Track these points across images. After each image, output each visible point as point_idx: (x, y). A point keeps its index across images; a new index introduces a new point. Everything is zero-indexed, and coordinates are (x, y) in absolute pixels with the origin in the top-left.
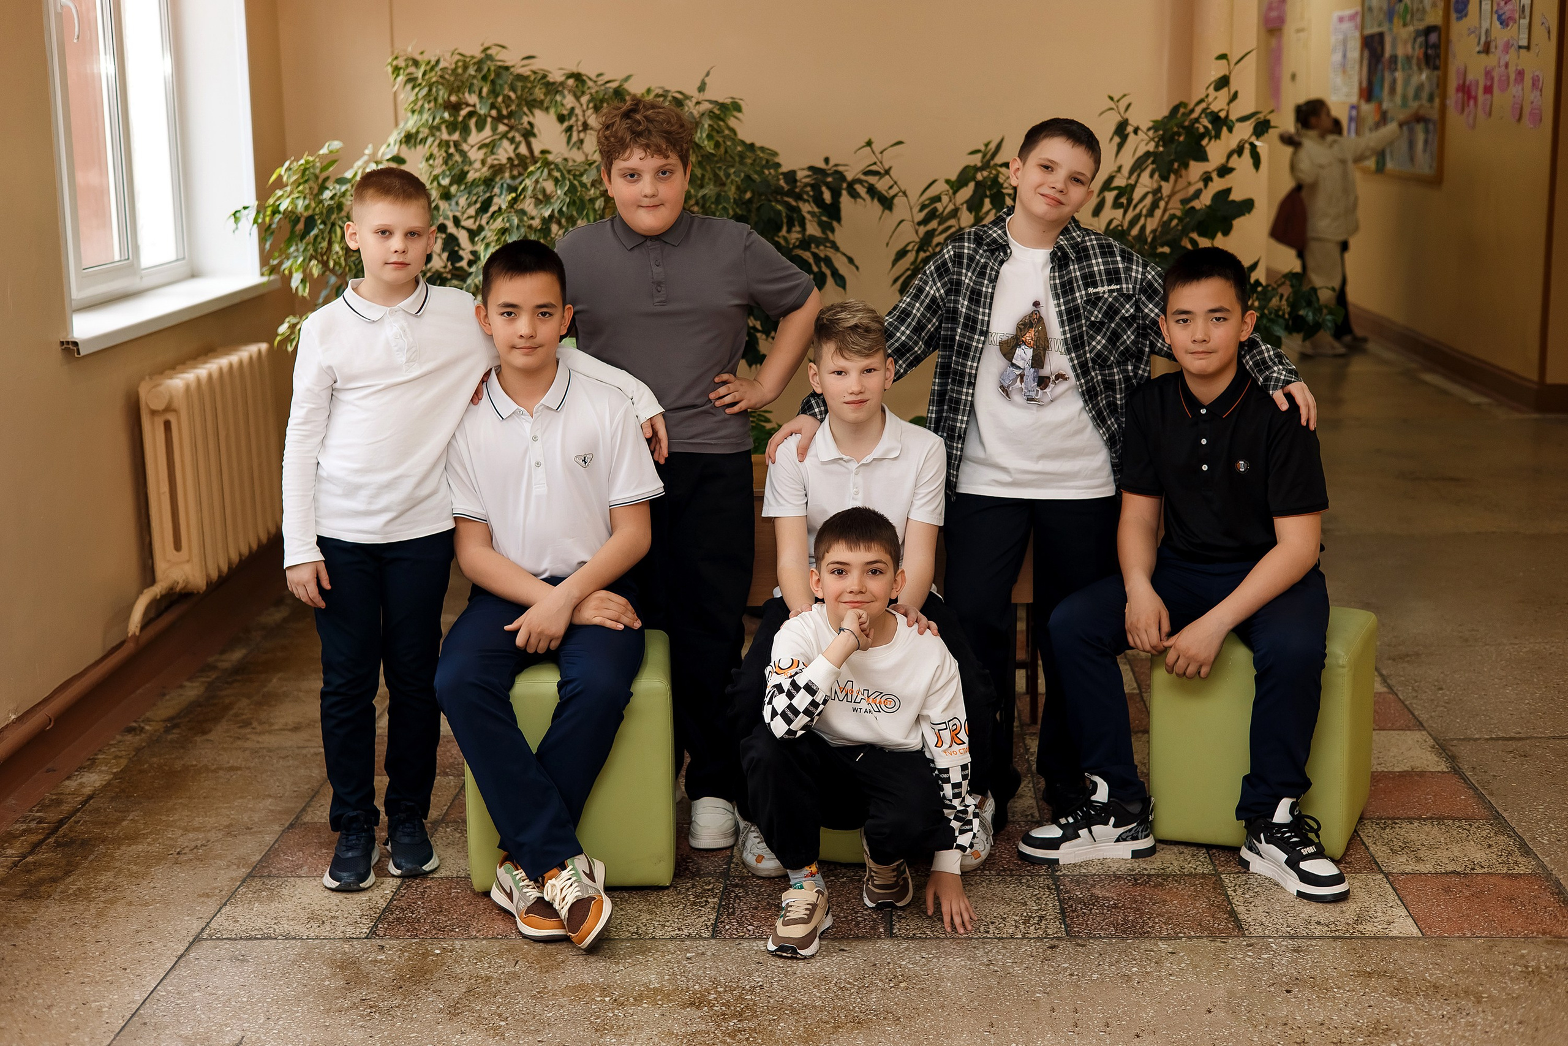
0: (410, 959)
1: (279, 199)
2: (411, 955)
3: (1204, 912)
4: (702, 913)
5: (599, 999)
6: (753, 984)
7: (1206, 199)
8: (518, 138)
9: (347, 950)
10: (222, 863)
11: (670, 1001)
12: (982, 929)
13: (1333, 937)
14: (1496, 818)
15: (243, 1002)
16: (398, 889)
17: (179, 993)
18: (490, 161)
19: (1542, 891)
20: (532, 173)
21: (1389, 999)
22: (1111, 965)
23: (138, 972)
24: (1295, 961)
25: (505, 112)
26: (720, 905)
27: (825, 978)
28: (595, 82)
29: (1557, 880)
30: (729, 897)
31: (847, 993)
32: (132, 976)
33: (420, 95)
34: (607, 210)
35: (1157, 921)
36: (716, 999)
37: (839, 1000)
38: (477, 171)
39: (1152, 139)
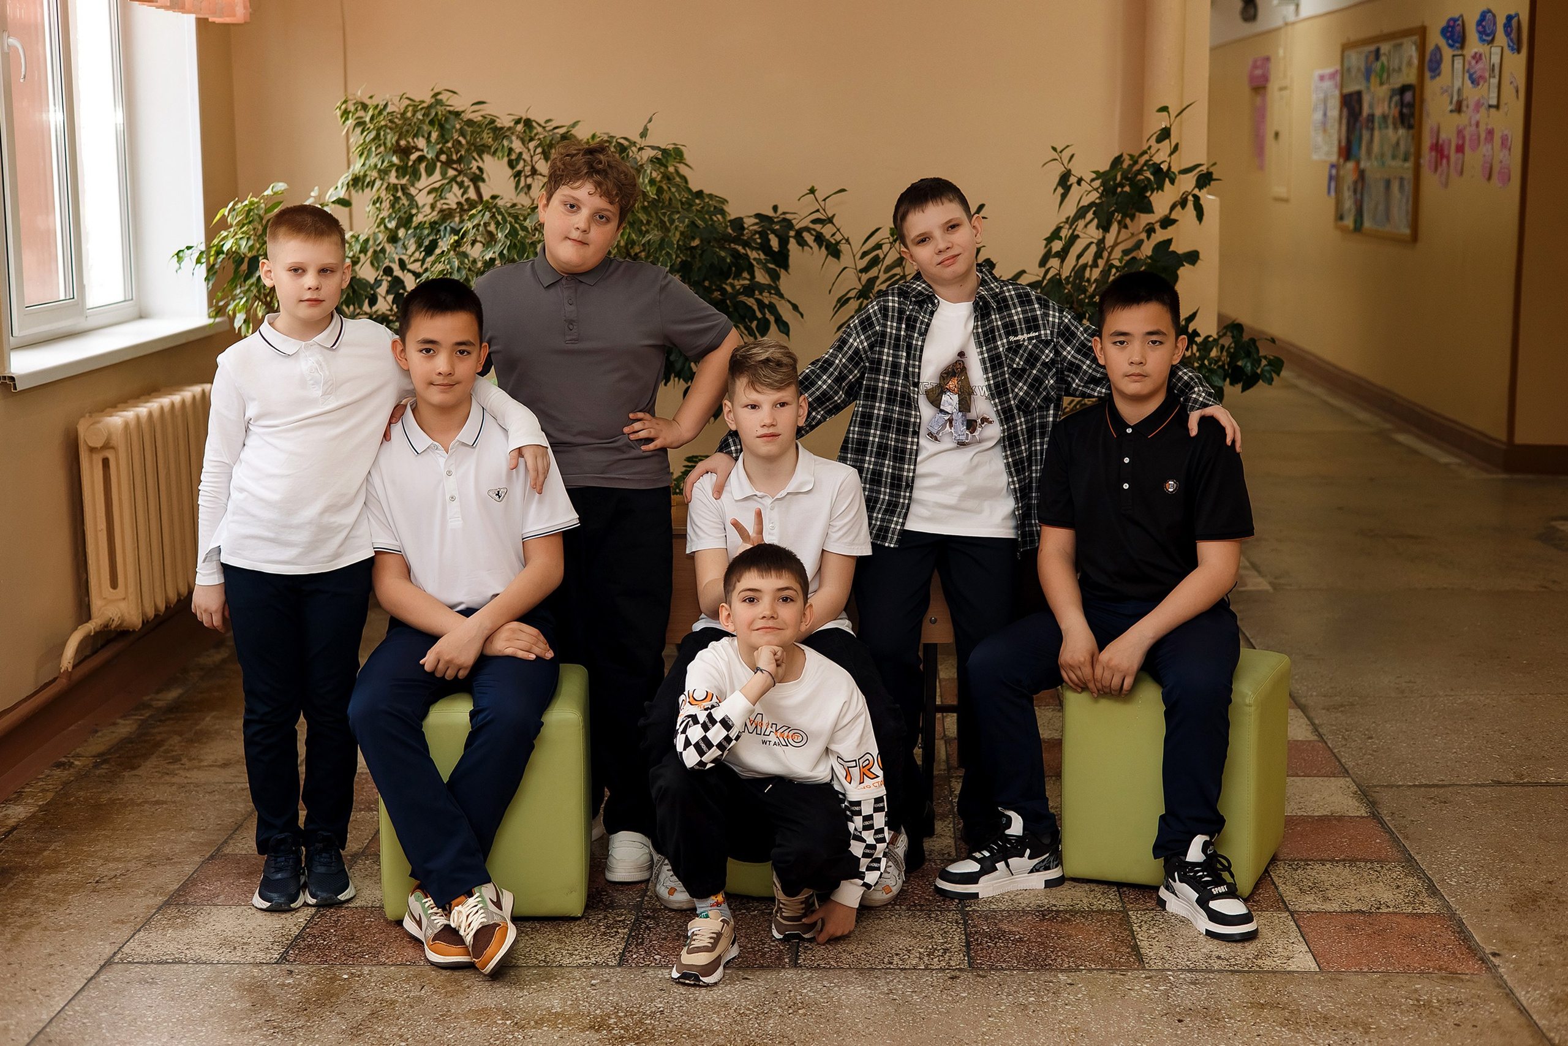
0: (317, 983)
1: (223, 239)
2: (319, 980)
3: (1107, 946)
4: (611, 942)
5: (500, 1022)
6: (653, 1009)
7: (1147, 250)
8: (467, 182)
9: (256, 974)
10: (140, 892)
11: (570, 1024)
12: (886, 960)
13: (1231, 971)
14: (1408, 861)
15: (148, 1022)
16: (313, 917)
17: (86, 1013)
18: (439, 205)
19: (1444, 930)
20: (471, 217)
21: (1279, 1029)
22: (1009, 994)
23: (47, 993)
24: (1191, 993)
25: (454, 157)
26: (630, 935)
27: (726, 1005)
28: (544, 128)
29: (1461, 920)
30: (639, 928)
31: (745, 1019)
32: (40, 997)
33: (367, 140)
35: (1060, 954)
36: (616, 1023)
37: (737, 1024)
38: (424, 215)
39: (1096, 190)
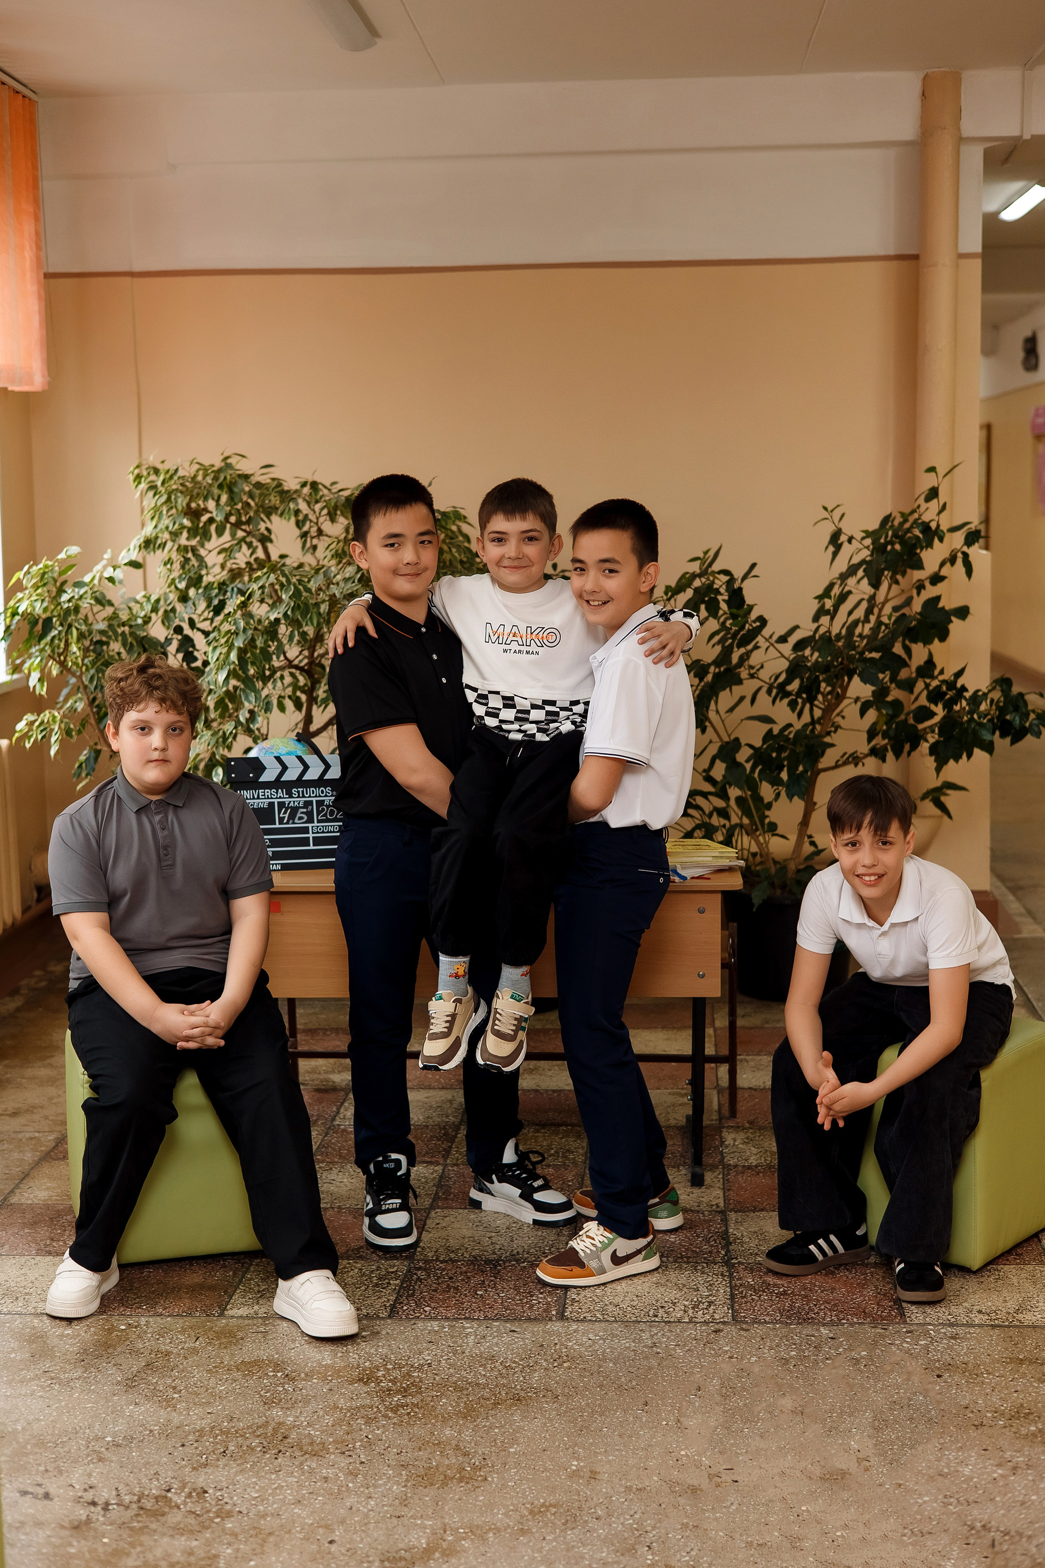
0: (95, 1334)
1: (19, 601)
3: (869, 1300)
4: (383, 1294)
5: (271, 1374)
6: (422, 1362)
7: (917, 606)
8: (255, 543)
9: (36, 1325)
11: (339, 1377)
12: (651, 1313)
13: (992, 1326)
18: (229, 565)
20: (258, 578)
21: (1036, 1385)
22: (771, 1348)
24: (951, 1348)
25: (244, 519)
26: (401, 1287)
27: (492, 1358)
28: (329, 490)
30: (410, 1281)
31: (511, 1372)
33: (159, 503)
34: (332, 615)
35: (823, 1307)
36: (384, 1376)
37: (503, 1377)
38: (214, 575)
39: (867, 547)
